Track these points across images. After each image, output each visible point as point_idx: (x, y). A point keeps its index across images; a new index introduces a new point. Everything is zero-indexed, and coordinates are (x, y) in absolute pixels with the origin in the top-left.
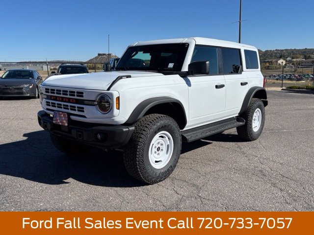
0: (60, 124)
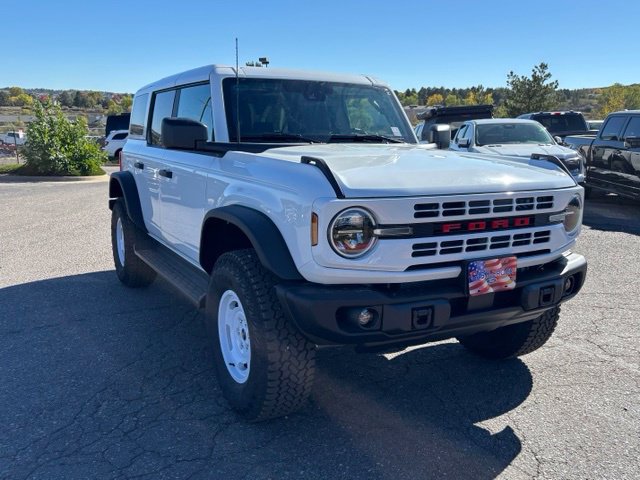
0: (491, 290)
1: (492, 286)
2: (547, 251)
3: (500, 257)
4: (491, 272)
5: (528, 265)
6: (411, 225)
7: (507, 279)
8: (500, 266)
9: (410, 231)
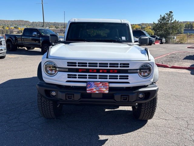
0: (97, 92)
1: (98, 91)
2: (128, 83)
3: (101, 82)
4: (97, 86)
5: (126, 86)
6: (67, 68)
7: (104, 89)
8: (101, 85)
9: (67, 70)
